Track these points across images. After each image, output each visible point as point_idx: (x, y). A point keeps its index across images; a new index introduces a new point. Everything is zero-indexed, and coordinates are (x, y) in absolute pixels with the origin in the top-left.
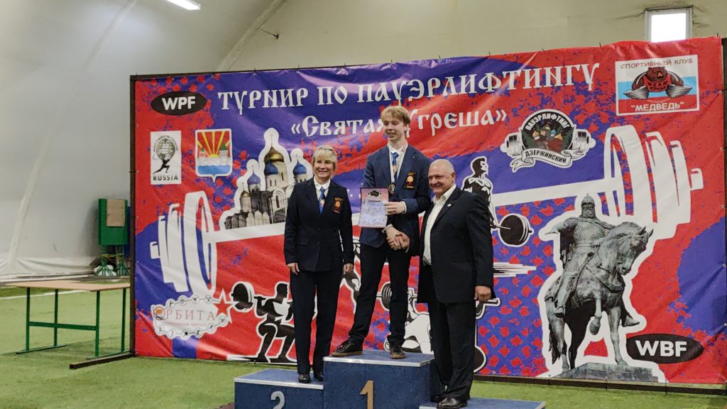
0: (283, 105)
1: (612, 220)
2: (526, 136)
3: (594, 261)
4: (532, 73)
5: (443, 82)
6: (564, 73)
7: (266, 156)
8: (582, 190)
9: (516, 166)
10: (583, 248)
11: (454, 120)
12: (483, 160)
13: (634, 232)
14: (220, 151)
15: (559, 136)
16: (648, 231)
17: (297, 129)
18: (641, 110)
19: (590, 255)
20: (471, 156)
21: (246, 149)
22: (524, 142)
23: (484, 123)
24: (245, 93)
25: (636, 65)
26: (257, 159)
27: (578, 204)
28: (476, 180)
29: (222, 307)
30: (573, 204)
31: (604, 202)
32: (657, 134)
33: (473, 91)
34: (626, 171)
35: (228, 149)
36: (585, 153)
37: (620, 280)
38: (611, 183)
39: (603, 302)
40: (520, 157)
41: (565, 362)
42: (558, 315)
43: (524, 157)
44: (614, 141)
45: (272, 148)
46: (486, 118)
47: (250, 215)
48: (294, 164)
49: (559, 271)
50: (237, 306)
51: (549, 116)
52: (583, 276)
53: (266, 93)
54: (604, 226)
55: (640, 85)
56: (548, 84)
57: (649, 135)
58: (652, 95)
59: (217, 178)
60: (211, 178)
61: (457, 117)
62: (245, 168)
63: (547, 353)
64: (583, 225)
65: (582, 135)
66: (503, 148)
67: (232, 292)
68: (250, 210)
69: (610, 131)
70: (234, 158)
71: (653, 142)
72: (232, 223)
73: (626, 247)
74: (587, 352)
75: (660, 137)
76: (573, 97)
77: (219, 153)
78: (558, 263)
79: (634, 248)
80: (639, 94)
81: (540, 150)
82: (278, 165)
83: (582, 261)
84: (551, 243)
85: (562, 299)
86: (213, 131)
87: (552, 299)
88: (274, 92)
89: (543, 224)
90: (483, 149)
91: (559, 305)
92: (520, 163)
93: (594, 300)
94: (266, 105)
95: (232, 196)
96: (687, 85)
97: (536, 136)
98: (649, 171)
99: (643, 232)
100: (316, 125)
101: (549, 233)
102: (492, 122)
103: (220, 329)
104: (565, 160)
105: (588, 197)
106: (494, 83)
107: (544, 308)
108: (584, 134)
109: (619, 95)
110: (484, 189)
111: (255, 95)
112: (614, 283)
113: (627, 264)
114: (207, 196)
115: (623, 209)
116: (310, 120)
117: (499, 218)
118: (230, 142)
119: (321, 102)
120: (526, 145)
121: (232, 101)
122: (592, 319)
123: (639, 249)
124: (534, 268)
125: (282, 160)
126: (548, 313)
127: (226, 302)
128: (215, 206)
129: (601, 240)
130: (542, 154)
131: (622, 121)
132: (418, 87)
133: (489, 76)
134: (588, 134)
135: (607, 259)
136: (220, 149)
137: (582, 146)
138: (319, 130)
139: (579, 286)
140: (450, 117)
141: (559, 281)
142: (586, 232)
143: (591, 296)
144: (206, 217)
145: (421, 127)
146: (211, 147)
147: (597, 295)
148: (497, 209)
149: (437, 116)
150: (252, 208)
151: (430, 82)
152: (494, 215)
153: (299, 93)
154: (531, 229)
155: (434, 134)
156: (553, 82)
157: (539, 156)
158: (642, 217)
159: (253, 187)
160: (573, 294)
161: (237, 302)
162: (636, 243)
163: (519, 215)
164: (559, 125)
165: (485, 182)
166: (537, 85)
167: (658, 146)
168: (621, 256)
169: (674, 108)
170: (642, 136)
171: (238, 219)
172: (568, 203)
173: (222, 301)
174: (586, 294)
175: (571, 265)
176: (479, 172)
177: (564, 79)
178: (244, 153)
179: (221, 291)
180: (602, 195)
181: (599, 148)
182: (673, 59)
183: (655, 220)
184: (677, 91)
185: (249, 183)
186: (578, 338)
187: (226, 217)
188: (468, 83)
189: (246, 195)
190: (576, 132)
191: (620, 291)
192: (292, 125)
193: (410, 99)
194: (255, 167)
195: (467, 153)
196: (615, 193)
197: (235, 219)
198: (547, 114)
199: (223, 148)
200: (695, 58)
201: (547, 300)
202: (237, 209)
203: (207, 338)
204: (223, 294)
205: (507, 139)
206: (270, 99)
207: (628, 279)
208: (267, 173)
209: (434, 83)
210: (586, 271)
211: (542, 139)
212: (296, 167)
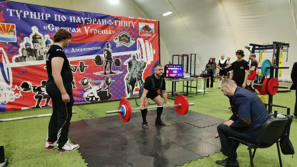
0: (39, 18)
1: (139, 60)
2: (120, 38)
3: (136, 70)
4: (120, 22)
5: (97, 20)
6: (128, 23)
7: (33, 36)
8: (133, 53)
9: (118, 46)
10: (133, 67)
11: (100, 32)
12: (109, 43)
13: (143, 63)
14: (10, 32)
15: (127, 39)
16: (146, 63)
17: (46, 28)
18: (144, 35)
19: (135, 68)
20: (106, 42)
21: (23, 33)
22: (119, 40)
23: (109, 33)
24: (21, 11)
25: (143, 24)
26: (29, 37)
27: (132, 56)
28: (107, 49)
29: (16, 91)
30: (131, 56)
31: (137, 56)
32: (147, 41)
33: (106, 24)
34: (141, 49)
35: (14, 31)
36: (133, 44)
37: (141, 74)
38: (138, 51)
39: (138, 79)
40: (118, 44)
41: (131, 94)
42: (129, 83)
43: (120, 44)
44: (139, 42)
45: (36, 33)
46: (110, 32)
47: (27, 57)
48: (46, 40)
49: (128, 73)
50: (24, 90)
51: (125, 34)
52: (134, 73)
53: (31, 13)
54: (137, 61)
55: (144, 29)
56: (124, 25)
57: (145, 41)
58: (146, 31)
59: (9, 43)
60: (6, 43)
61: (101, 31)
62: (23, 40)
63: (127, 92)
64: (133, 61)
65: (132, 39)
66: (114, 41)
67: (21, 85)
68: (27, 55)
69: (138, 39)
70: (17, 36)
71: (146, 42)
72: (19, 60)
73: (142, 66)
74: (135, 91)
75: (147, 42)
76: (130, 30)
77: (9, 33)
78: (128, 71)
79: (143, 66)
80: (143, 31)
81: (123, 42)
82: (39, 40)
83: (133, 70)
84: (126, 66)
85: (129, 79)
86: (6, 24)
87: (127, 79)
88: (35, 13)
89: (125, 61)
90: (109, 41)
91: (129, 80)
92: (119, 45)
93: (136, 79)
94: (32, 17)
95: (18, 50)
96: (152, 30)
97: (122, 38)
98: (146, 49)
99: (145, 63)
100: (53, 27)
101: (126, 63)
102: (111, 34)
103: (16, 99)
104: (129, 45)
105: (134, 55)
106: (111, 23)
107: (125, 81)
108: (133, 39)
109: (140, 31)
110: (110, 51)
111: (26, 13)
112: (140, 74)
113: (142, 70)
114: (4, 49)
115: (141, 58)
116: (51, 25)
117: (114, 59)
118: (15, 29)
119: (56, 20)
120: (120, 41)
121: (14, 13)
122: (136, 83)
123: (144, 67)
124: (123, 72)
125: (41, 38)
126: (127, 83)
127: (18, 89)
128: (9, 53)
129: (137, 65)
130: (124, 43)
131: (140, 37)
132: (90, 20)
133: (110, 21)
134: (134, 39)
135: (138, 69)
136: (10, 31)
137: (132, 42)
138: (55, 29)
139: (133, 76)
140: (100, 30)
141: (129, 75)
142: (134, 63)
143: (135, 78)
144: (4, 58)
145: (91, 32)
146: (5, 30)
147: (137, 78)
148: (113, 57)
149: (96, 30)
150: (28, 55)
151: (93, 19)
152: (113, 59)
153: (46, 15)
154: (122, 62)
155: (95, 35)
156: (125, 25)
157: (123, 44)
158: (145, 60)
159: (28, 47)
160: (132, 78)
161: (23, 89)
162: (144, 65)
163: (119, 59)
164: (127, 36)
165: (110, 50)
166: (122, 25)
167: (147, 43)
168: (141, 68)
169: (150, 35)
170: (144, 41)
171: (21, 59)
172: (129, 56)
173: (16, 89)
174: (134, 78)
175: (131, 71)
176: (108, 47)
177: (128, 25)
178: (22, 34)
179: (15, 85)
180: (137, 54)
181: (136, 43)
182: (150, 24)
183: (147, 60)
184: (151, 31)
185: (26, 45)
186: (133, 88)
187: (15, 58)
188: (104, 22)
189: (24, 50)
190: (131, 38)
191: (141, 76)
192: (44, 26)
193: (87, 23)
194: (28, 40)
195: (105, 41)
196: (139, 54)
197: (20, 59)
198: (124, 33)
199: (11, 31)
200: (154, 24)
201: (126, 79)
202: (21, 55)
203: (10, 103)
204: (16, 86)
205: (115, 38)
206: (33, 15)
207: (142, 73)
208: (33, 42)
209: (95, 20)
210: (134, 72)
211: (124, 39)
212: (47, 41)
